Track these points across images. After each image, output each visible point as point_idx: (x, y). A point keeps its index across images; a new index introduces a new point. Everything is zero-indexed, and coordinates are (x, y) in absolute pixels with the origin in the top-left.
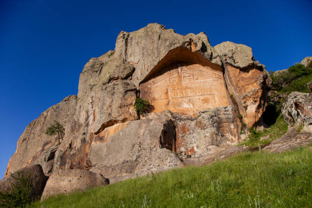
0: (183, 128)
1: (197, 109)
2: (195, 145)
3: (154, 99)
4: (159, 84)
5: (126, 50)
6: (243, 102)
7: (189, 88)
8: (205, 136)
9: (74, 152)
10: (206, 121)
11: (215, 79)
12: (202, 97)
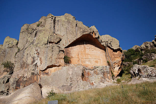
0: (88, 73)
1: (92, 65)
2: (94, 82)
3: (72, 57)
4: (74, 50)
5: (54, 27)
6: (113, 65)
7: (89, 55)
8: (98, 78)
9: (26, 79)
10: (99, 71)
11: (101, 52)
12: (95, 60)
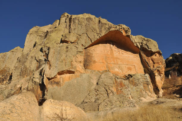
0: (121, 84)
2: (130, 96)
3: (95, 62)
7: (119, 59)
10: (136, 81)
12: (127, 66)
